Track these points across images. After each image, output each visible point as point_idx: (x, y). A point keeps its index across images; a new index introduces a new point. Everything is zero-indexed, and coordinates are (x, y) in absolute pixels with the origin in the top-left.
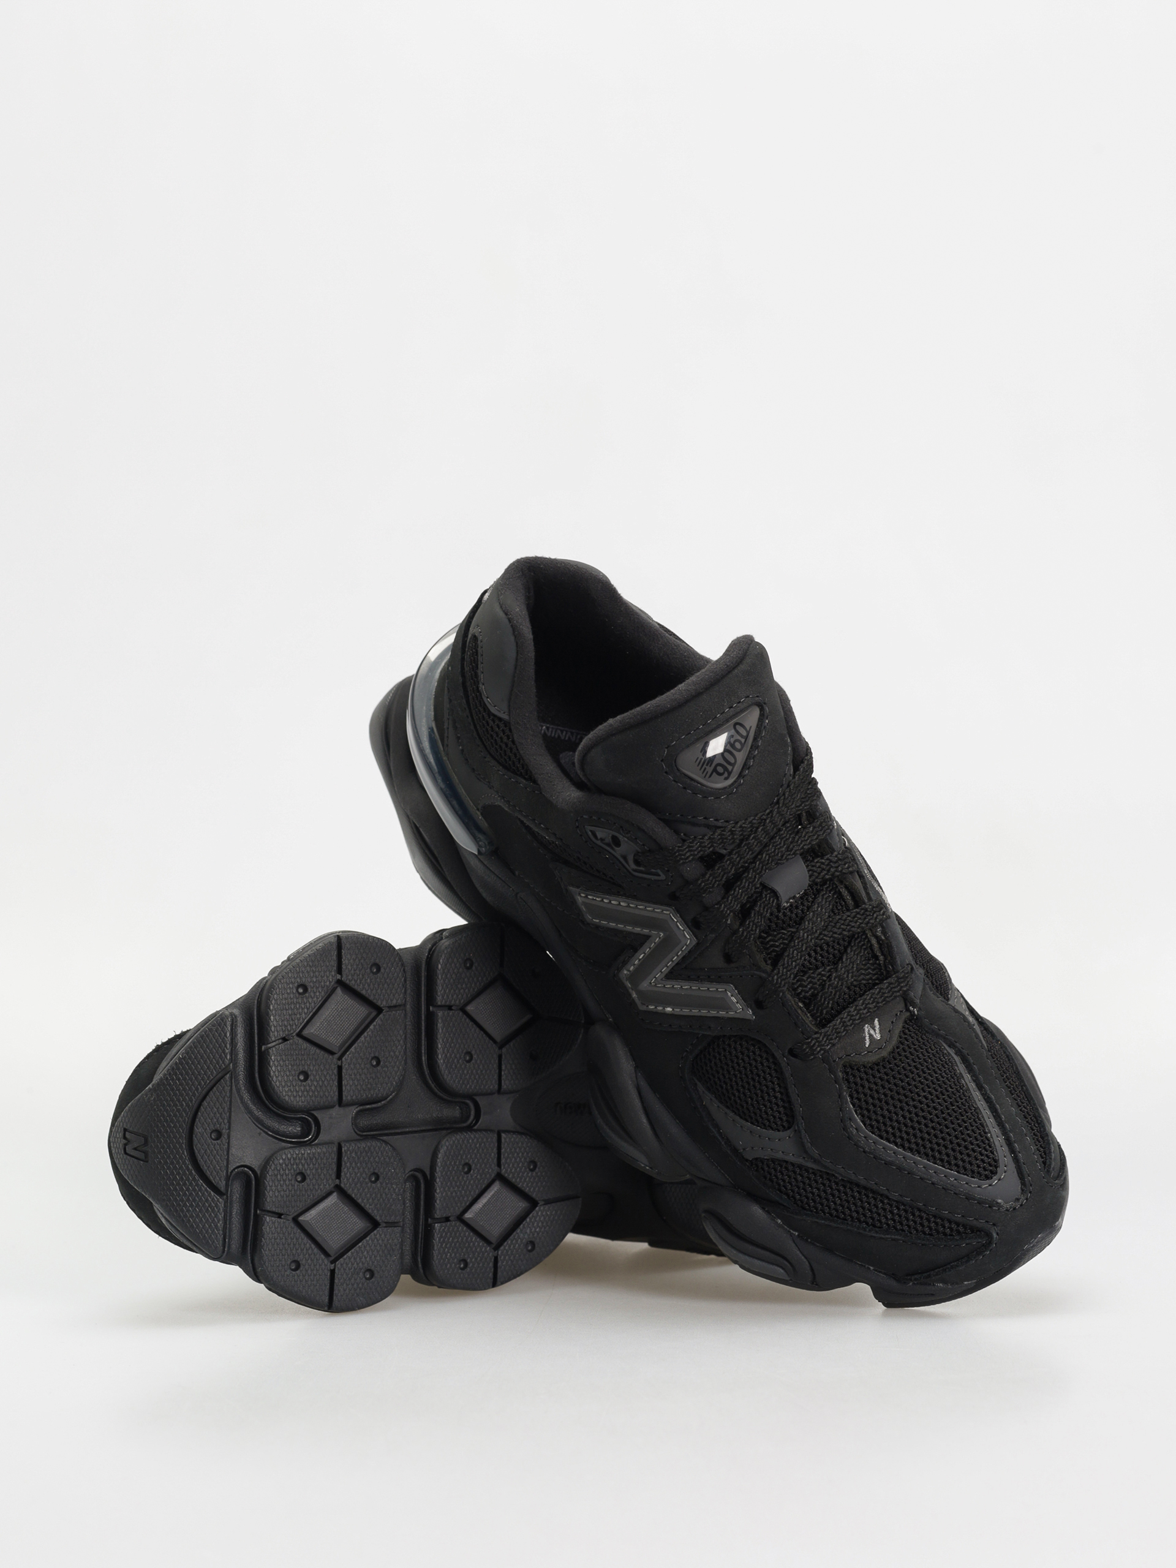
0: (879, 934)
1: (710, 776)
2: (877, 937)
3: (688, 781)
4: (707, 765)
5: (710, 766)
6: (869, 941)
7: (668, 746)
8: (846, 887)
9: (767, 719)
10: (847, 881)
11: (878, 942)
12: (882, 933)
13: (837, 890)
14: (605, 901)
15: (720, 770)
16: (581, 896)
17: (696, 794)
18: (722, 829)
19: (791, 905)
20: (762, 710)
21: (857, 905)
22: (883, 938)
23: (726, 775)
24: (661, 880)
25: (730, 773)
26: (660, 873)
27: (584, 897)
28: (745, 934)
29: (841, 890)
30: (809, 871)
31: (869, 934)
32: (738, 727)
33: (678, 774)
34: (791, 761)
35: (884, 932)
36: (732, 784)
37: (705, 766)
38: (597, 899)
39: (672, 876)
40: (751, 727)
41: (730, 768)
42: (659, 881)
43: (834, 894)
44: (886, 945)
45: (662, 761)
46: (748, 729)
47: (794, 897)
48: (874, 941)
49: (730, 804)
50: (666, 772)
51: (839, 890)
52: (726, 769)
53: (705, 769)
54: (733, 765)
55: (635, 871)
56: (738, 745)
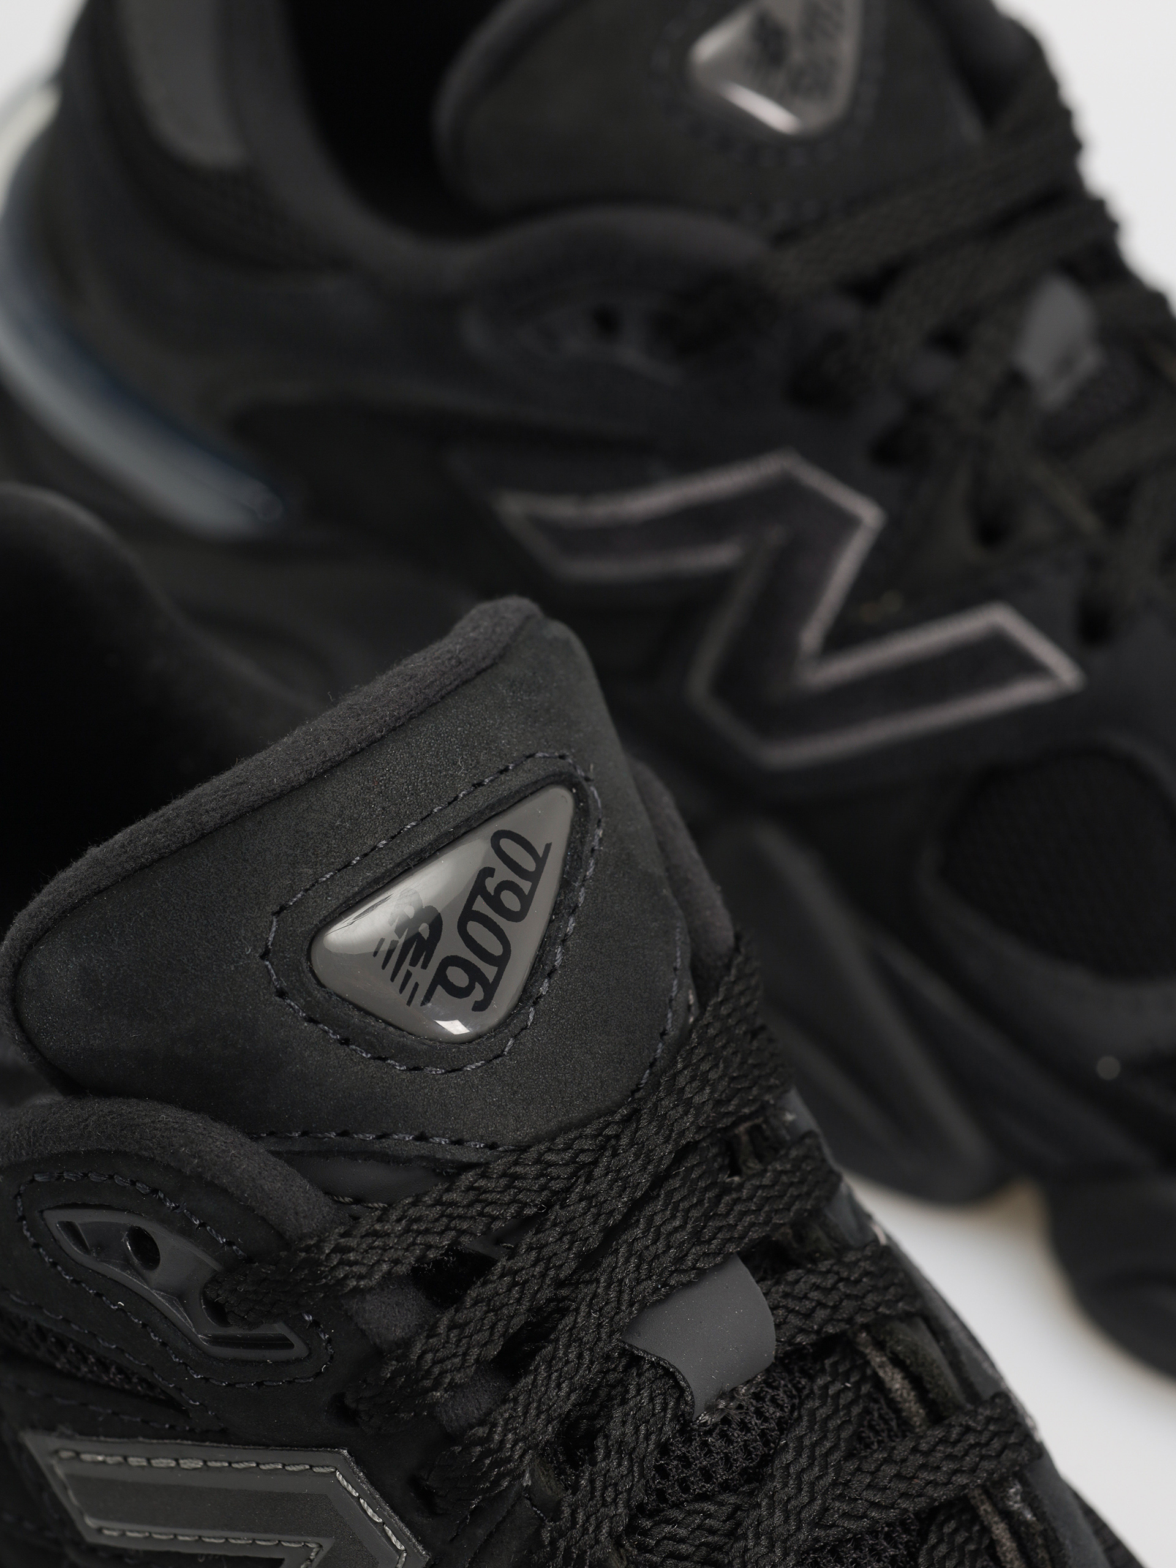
0: (1015, 1504)
1: (428, 998)
2: (1007, 1515)
3: (356, 1018)
4: (413, 963)
5: (424, 966)
6: (986, 1530)
7: (282, 908)
8: (897, 1362)
9: (599, 826)
10: (898, 1342)
11: (1015, 1534)
12: (1023, 1500)
13: (869, 1372)
14: (133, 1461)
15: (458, 977)
16: (61, 1459)
17: (384, 1059)
18: (479, 1171)
19: (726, 1421)
20: (581, 799)
21: (936, 1414)
22: (1029, 1516)
23: (478, 993)
24: (298, 1360)
25: (490, 989)
26: (292, 1337)
27: (71, 1459)
28: (581, 1517)
29: (881, 1373)
30: (773, 1308)
31: (985, 1508)
32: (506, 844)
33: (318, 994)
34: (687, 962)
35: (1030, 1499)
36: (504, 1023)
37: (406, 966)
38: (109, 1460)
39: (329, 1341)
40: (548, 847)
41: (490, 971)
42: (288, 1362)
43: (857, 1385)
44: (1040, 1541)
45: (264, 956)
46: (540, 852)
47: (731, 1394)
48: (1000, 1530)
49: (498, 1089)
50: (281, 994)
51: (875, 1374)
52: (475, 975)
53: (409, 975)
54: (501, 962)
55: (216, 1340)
56: (510, 901)
